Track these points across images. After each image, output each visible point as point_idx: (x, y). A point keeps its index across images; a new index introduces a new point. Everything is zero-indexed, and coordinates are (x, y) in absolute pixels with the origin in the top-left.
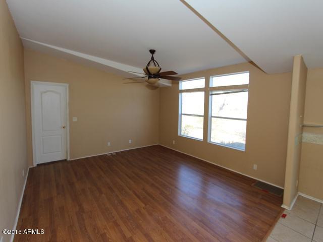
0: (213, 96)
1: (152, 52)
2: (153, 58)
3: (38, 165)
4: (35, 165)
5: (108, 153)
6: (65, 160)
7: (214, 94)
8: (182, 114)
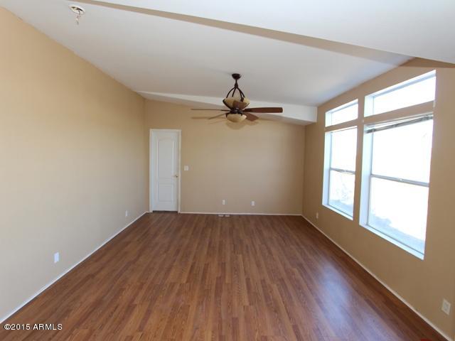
0: (375, 133)
1: (236, 77)
2: (236, 86)
3: (154, 211)
4: (151, 211)
5: (221, 213)
6: (177, 212)
7: (375, 130)
8: (331, 169)
